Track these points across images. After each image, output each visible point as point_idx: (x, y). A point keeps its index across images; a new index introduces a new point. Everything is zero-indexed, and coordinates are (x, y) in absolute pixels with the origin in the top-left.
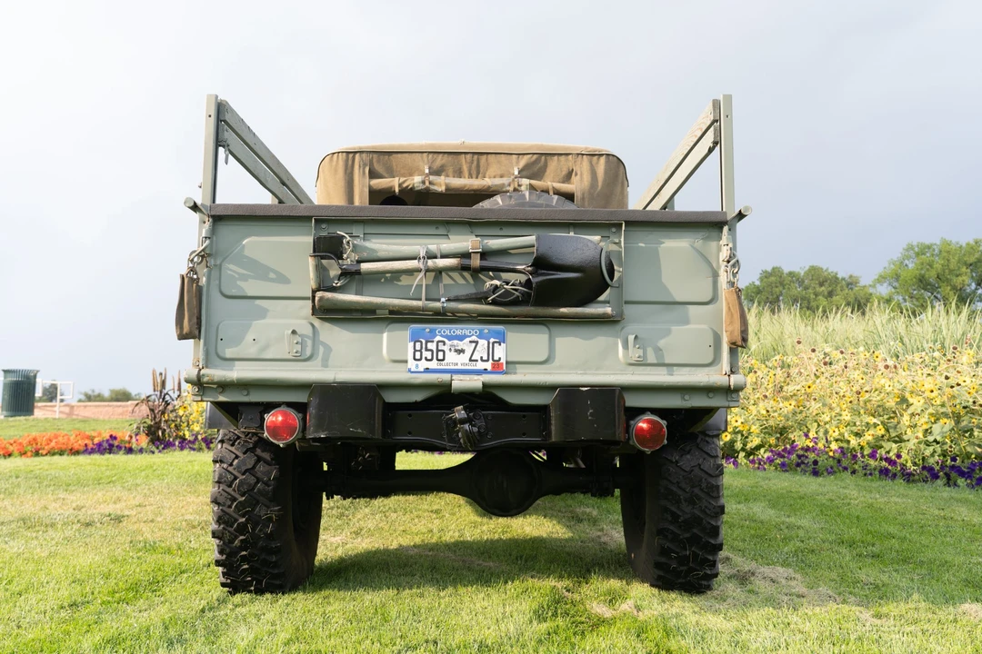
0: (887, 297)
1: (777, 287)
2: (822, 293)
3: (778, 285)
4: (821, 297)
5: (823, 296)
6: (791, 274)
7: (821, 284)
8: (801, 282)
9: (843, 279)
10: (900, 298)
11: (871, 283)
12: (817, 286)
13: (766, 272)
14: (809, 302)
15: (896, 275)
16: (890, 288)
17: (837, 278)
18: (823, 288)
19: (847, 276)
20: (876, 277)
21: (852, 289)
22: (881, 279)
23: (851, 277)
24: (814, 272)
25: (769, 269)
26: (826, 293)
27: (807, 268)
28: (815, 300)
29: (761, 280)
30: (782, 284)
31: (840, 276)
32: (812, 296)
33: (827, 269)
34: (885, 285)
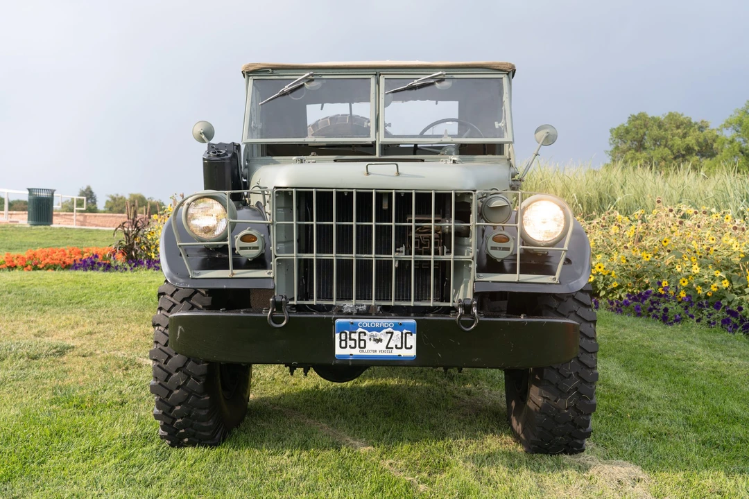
0: (730, 139)
1: (641, 129)
2: (678, 135)
3: (643, 127)
4: (676, 137)
5: (679, 136)
6: (653, 118)
7: (678, 127)
8: (660, 126)
9: (696, 123)
10: (741, 140)
11: (719, 128)
12: (675, 129)
13: (634, 116)
14: (667, 141)
15: (740, 121)
16: (734, 131)
17: (690, 122)
18: (680, 131)
19: (699, 121)
20: (723, 123)
21: (702, 131)
22: (728, 125)
23: (703, 121)
24: (672, 117)
25: (636, 114)
26: (681, 135)
27: (667, 114)
28: (672, 140)
29: (630, 122)
30: (645, 126)
31: (693, 121)
32: (670, 137)
33: (682, 115)
34: (730, 129)
